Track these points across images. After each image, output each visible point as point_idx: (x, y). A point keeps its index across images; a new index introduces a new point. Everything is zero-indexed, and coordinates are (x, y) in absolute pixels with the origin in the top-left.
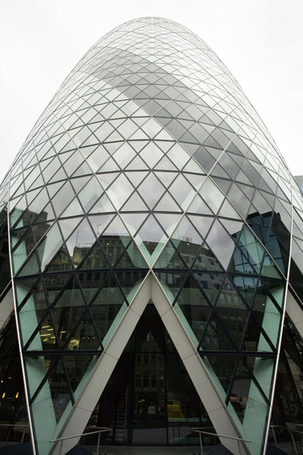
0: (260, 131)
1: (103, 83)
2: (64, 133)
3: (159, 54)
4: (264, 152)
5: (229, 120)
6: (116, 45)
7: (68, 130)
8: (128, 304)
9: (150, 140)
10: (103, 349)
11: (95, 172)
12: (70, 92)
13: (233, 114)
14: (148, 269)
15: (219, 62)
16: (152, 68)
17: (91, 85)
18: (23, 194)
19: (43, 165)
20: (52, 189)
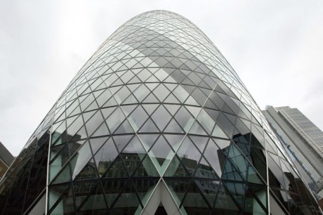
1: (127, 46)
2: (99, 77)
3: (166, 29)
5: (214, 71)
6: (138, 24)
7: (102, 76)
8: (143, 207)
9: (161, 82)
11: (119, 104)
12: (104, 52)
13: (217, 67)
16: (161, 38)
17: (119, 48)
18: (64, 120)
19: (81, 99)
20: (87, 116)
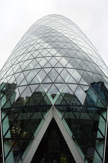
0: (94, 52)
1: (35, 37)
2: (21, 55)
3: (56, 26)
4: (96, 59)
5: (82, 48)
6: (41, 24)
7: (23, 54)
8: (44, 119)
9: (53, 56)
10: (34, 137)
11: (32, 68)
12: (24, 41)
13: (84, 46)
14: (52, 105)
15: (78, 28)
16: (53, 31)
17: (31, 38)
18: (6, 77)
19: (13, 67)
20: (16, 75)
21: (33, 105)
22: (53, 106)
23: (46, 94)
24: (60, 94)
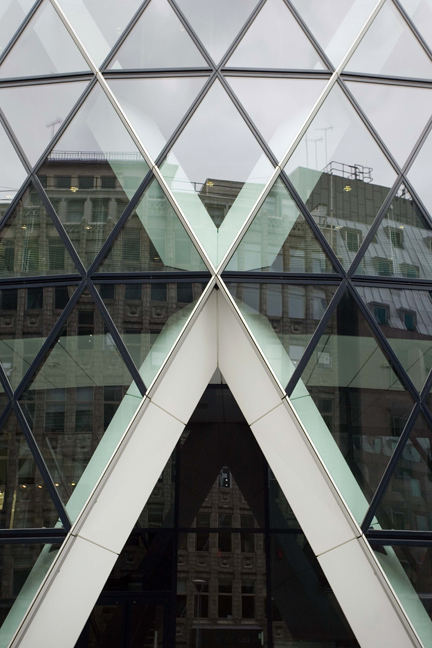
8: (143, 389)
10: (67, 525)
14: (208, 275)
21: (44, 272)
22: (216, 287)
23: (151, 177)
24: (282, 176)
